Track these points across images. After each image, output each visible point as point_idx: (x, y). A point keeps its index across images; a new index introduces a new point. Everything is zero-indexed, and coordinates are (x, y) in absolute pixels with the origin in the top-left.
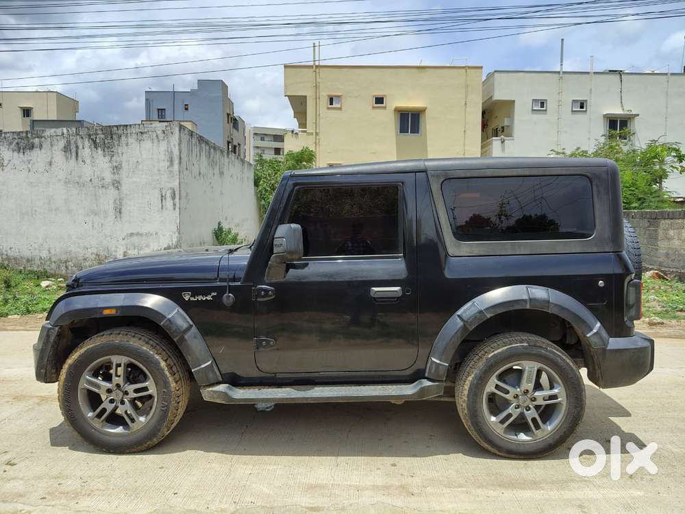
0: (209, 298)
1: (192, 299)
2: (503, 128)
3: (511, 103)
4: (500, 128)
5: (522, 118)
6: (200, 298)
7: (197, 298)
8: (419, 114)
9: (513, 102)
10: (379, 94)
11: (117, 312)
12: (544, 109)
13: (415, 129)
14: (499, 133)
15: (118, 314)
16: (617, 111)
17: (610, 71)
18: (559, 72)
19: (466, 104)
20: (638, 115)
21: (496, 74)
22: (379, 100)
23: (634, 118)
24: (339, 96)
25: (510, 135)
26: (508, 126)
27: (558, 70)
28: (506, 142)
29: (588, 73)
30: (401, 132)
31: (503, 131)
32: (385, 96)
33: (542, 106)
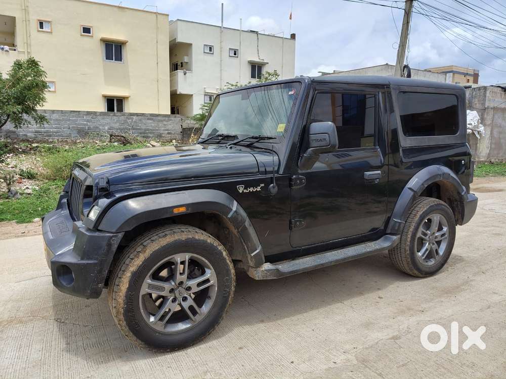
0: (259, 189)
1: (245, 191)
2: (182, 63)
3: (189, 45)
4: (179, 64)
5: (197, 57)
6: (251, 189)
7: (249, 190)
8: (121, 46)
9: (191, 45)
10: (87, 25)
11: (187, 210)
12: (212, 52)
13: (119, 58)
14: (179, 67)
15: (189, 211)
16: (256, 59)
17: (251, 31)
18: (221, 27)
19: (157, 42)
20: (268, 63)
21: (179, 22)
22: (87, 30)
23: (265, 65)
24: (49, 22)
25: (190, 69)
26: (187, 63)
27: (221, 26)
28: (187, 74)
29: (239, 30)
30: (106, 59)
31: (182, 66)
32: (92, 27)
33: (210, 50)
